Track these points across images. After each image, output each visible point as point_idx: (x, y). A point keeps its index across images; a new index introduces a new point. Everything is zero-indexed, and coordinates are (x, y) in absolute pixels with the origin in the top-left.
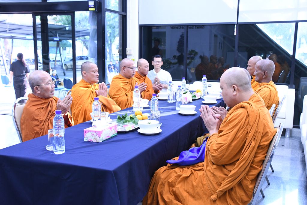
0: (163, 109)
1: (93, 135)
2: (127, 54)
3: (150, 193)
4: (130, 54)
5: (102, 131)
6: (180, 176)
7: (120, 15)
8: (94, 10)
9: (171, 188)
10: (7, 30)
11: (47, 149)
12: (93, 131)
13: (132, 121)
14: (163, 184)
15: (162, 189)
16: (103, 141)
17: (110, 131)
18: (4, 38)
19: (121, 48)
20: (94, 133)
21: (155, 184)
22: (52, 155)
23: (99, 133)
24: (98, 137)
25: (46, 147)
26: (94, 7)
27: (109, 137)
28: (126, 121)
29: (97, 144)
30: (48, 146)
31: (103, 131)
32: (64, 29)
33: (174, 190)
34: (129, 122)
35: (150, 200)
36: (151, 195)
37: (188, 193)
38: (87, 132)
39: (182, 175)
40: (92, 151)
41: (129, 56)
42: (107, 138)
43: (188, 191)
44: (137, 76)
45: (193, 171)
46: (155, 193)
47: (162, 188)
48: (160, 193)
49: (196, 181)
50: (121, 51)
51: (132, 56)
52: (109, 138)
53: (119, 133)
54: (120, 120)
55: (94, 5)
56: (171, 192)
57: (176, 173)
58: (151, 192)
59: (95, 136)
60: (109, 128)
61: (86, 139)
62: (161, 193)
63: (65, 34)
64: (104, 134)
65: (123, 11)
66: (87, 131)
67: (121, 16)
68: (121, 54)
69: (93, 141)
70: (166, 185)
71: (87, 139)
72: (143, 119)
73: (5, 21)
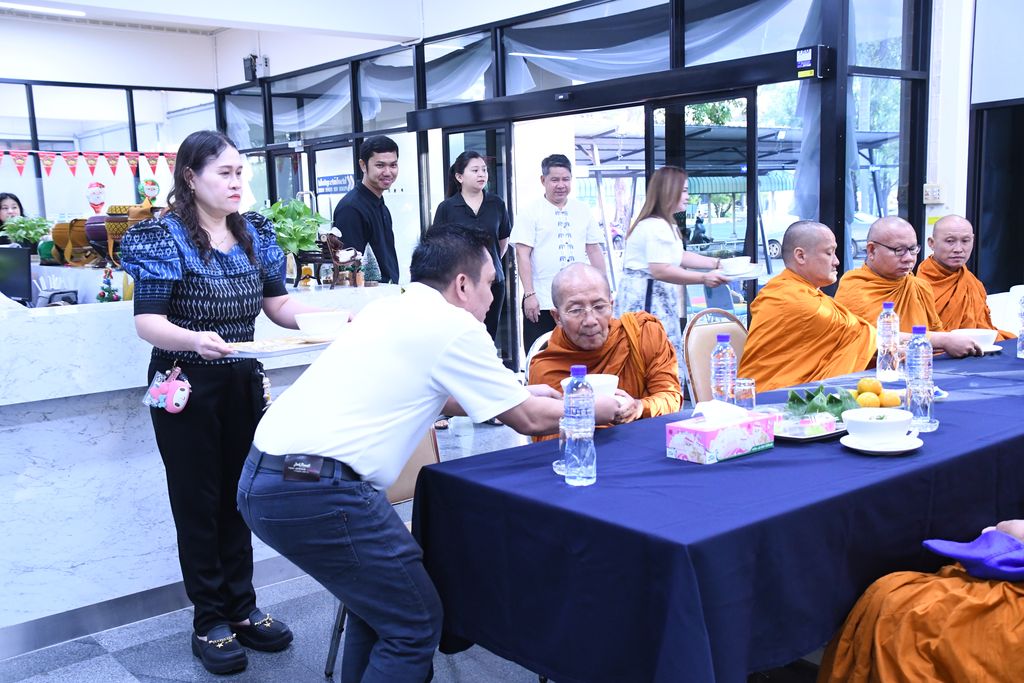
0: (985, 377)
1: (688, 442)
2: (925, 202)
3: (842, 645)
4: (935, 202)
5: (718, 431)
6: (958, 600)
7: (906, 79)
8: (813, 74)
9: (919, 635)
10: (618, 154)
11: (555, 470)
12: (690, 431)
13: (835, 409)
14: (894, 620)
15: (892, 637)
16: (720, 462)
17: (745, 434)
18: (616, 175)
19: (907, 185)
20: (691, 437)
21: (865, 618)
22: (561, 486)
23: (705, 438)
24: (701, 450)
25: (554, 464)
26: (813, 66)
27: (740, 450)
28: (814, 409)
29: (697, 468)
30: (558, 463)
31: (720, 432)
32: (772, 138)
33: (933, 647)
34: (822, 410)
35: (841, 667)
36: (846, 654)
37: (984, 664)
38: (674, 431)
39: (965, 598)
40: (666, 487)
41: (932, 208)
42: (735, 455)
43: (984, 658)
44: (932, 270)
45: (1010, 594)
46: (865, 648)
47: (890, 633)
48: (884, 648)
49: (1018, 630)
50: (907, 194)
51: (944, 207)
52: (739, 454)
53: (779, 441)
54: (795, 406)
55: (813, 61)
56: (923, 650)
57: (945, 590)
58: (846, 640)
59: (695, 445)
60: (742, 426)
61: (671, 454)
62: (890, 651)
63: (776, 153)
64: (723, 441)
65: (915, 67)
66: (675, 428)
67: (910, 83)
68: (906, 202)
69: (690, 459)
70: (905, 626)
71: (673, 451)
72: (881, 406)
73: (614, 131)
